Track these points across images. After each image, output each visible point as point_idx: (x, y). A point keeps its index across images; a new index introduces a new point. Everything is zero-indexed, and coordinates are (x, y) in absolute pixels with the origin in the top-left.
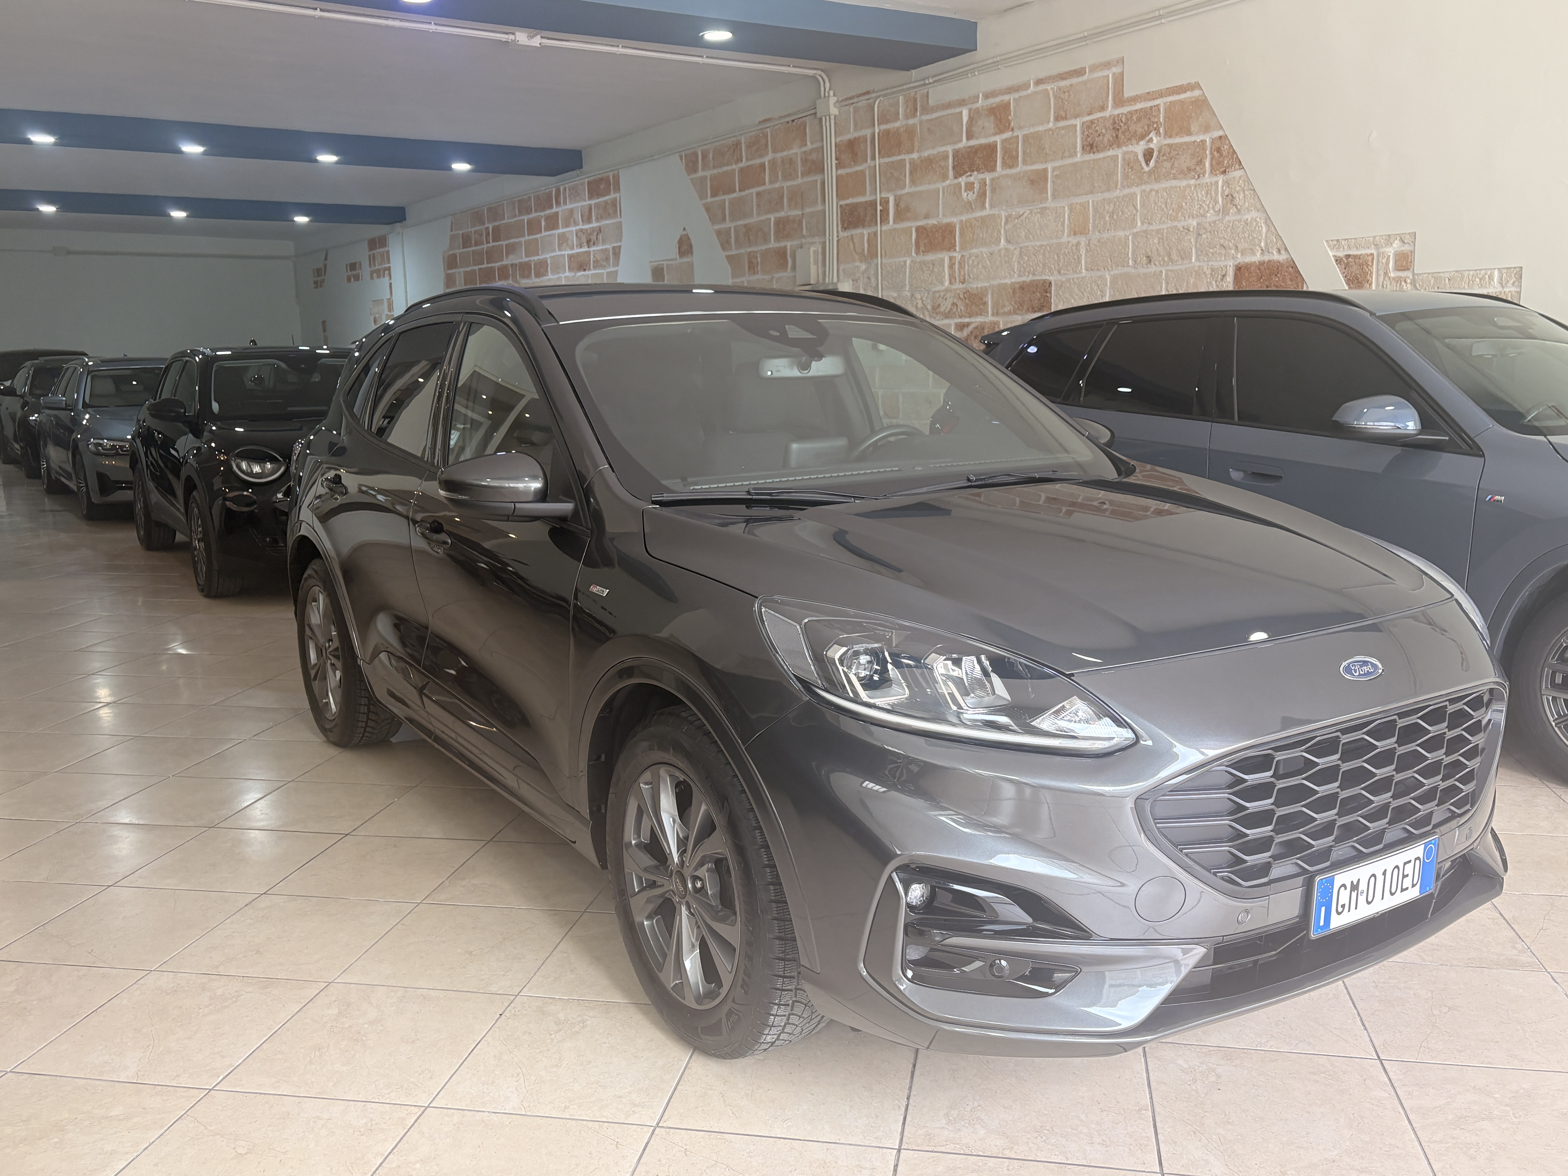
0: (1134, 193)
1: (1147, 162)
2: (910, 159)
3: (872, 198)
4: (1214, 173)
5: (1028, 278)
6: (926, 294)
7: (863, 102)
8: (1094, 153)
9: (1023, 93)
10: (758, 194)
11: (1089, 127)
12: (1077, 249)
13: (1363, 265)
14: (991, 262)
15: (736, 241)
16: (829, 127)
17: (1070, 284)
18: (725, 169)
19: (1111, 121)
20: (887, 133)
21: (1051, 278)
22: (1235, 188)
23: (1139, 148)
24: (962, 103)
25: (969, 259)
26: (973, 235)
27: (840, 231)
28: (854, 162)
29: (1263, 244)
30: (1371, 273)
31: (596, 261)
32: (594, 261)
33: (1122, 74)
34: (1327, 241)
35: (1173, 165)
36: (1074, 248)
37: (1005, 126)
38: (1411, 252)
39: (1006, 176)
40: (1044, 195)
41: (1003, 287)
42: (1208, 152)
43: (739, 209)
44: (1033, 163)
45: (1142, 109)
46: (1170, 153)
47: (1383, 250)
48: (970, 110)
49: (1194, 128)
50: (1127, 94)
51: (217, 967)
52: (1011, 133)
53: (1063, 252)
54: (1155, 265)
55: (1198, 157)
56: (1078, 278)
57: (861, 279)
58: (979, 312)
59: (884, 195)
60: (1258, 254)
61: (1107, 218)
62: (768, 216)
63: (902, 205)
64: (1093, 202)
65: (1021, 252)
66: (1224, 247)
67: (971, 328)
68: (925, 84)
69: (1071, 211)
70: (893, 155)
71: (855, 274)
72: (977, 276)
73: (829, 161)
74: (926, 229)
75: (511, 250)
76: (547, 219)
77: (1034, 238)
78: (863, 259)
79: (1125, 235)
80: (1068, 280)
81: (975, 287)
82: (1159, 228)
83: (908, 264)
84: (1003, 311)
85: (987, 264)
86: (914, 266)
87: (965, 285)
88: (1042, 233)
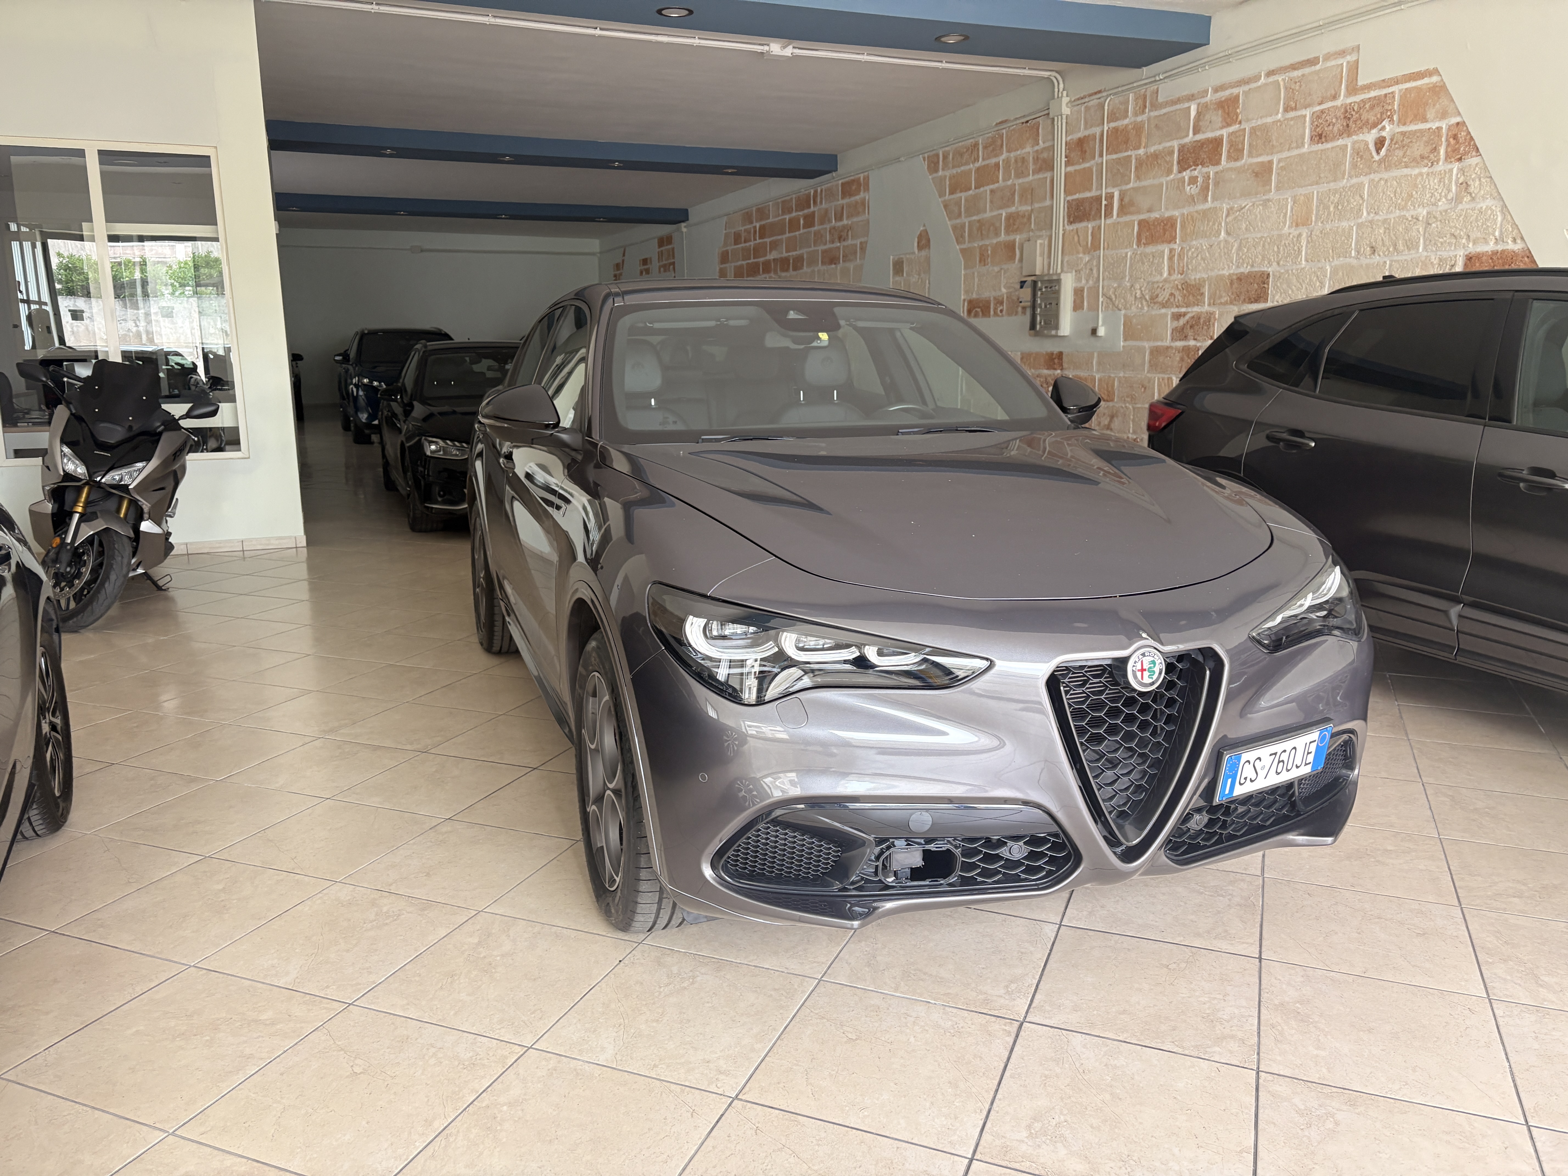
0: (1362, 183)
1: (1378, 151)
2: (1136, 155)
3: (1098, 193)
4: (1449, 160)
5: (1246, 270)
6: (1145, 285)
7: (1094, 102)
8: (1322, 143)
9: (1253, 85)
10: (992, 191)
11: (1319, 117)
12: (1298, 240)
14: (1210, 254)
15: (970, 235)
16: (1061, 126)
17: (1289, 275)
18: (963, 168)
19: (1343, 110)
20: (1116, 129)
21: (1270, 269)
22: (1471, 175)
23: (1370, 137)
24: (1191, 98)
25: (1188, 251)
26: (1194, 227)
27: (1066, 225)
28: (1083, 159)
29: (1497, 234)
31: (845, 256)
32: (843, 256)
33: (1357, 62)
35: (1405, 153)
36: (1295, 239)
37: (1233, 120)
39: (1231, 169)
40: (1268, 187)
41: (1221, 278)
42: (1443, 139)
43: (974, 205)
44: (1258, 156)
45: (1375, 97)
46: (1403, 141)
48: (1199, 104)
49: (1430, 114)
50: (1361, 83)
51: (390, 885)
52: (1238, 126)
53: (1283, 243)
54: (1379, 255)
55: (1432, 144)
56: (1297, 270)
57: (1084, 270)
58: (1197, 302)
59: (1110, 190)
60: (1492, 243)
61: (1332, 209)
62: (1000, 211)
63: (1126, 200)
64: (1318, 192)
65: (1241, 243)
66: (1455, 236)
67: (1187, 317)
68: (1155, 81)
69: (1294, 201)
70: (1121, 152)
71: (1078, 265)
72: (1196, 267)
73: (1059, 159)
74: (1148, 223)
75: (774, 245)
76: (806, 217)
77: (1254, 230)
78: (1087, 251)
79: (1349, 226)
80: (1287, 271)
81: (1193, 278)
82: (1385, 217)
83: (1129, 256)
84: (1219, 301)
85: (1206, 256)
86: (1135, 257)
87: (1183, 276)
88: (1263, 225)
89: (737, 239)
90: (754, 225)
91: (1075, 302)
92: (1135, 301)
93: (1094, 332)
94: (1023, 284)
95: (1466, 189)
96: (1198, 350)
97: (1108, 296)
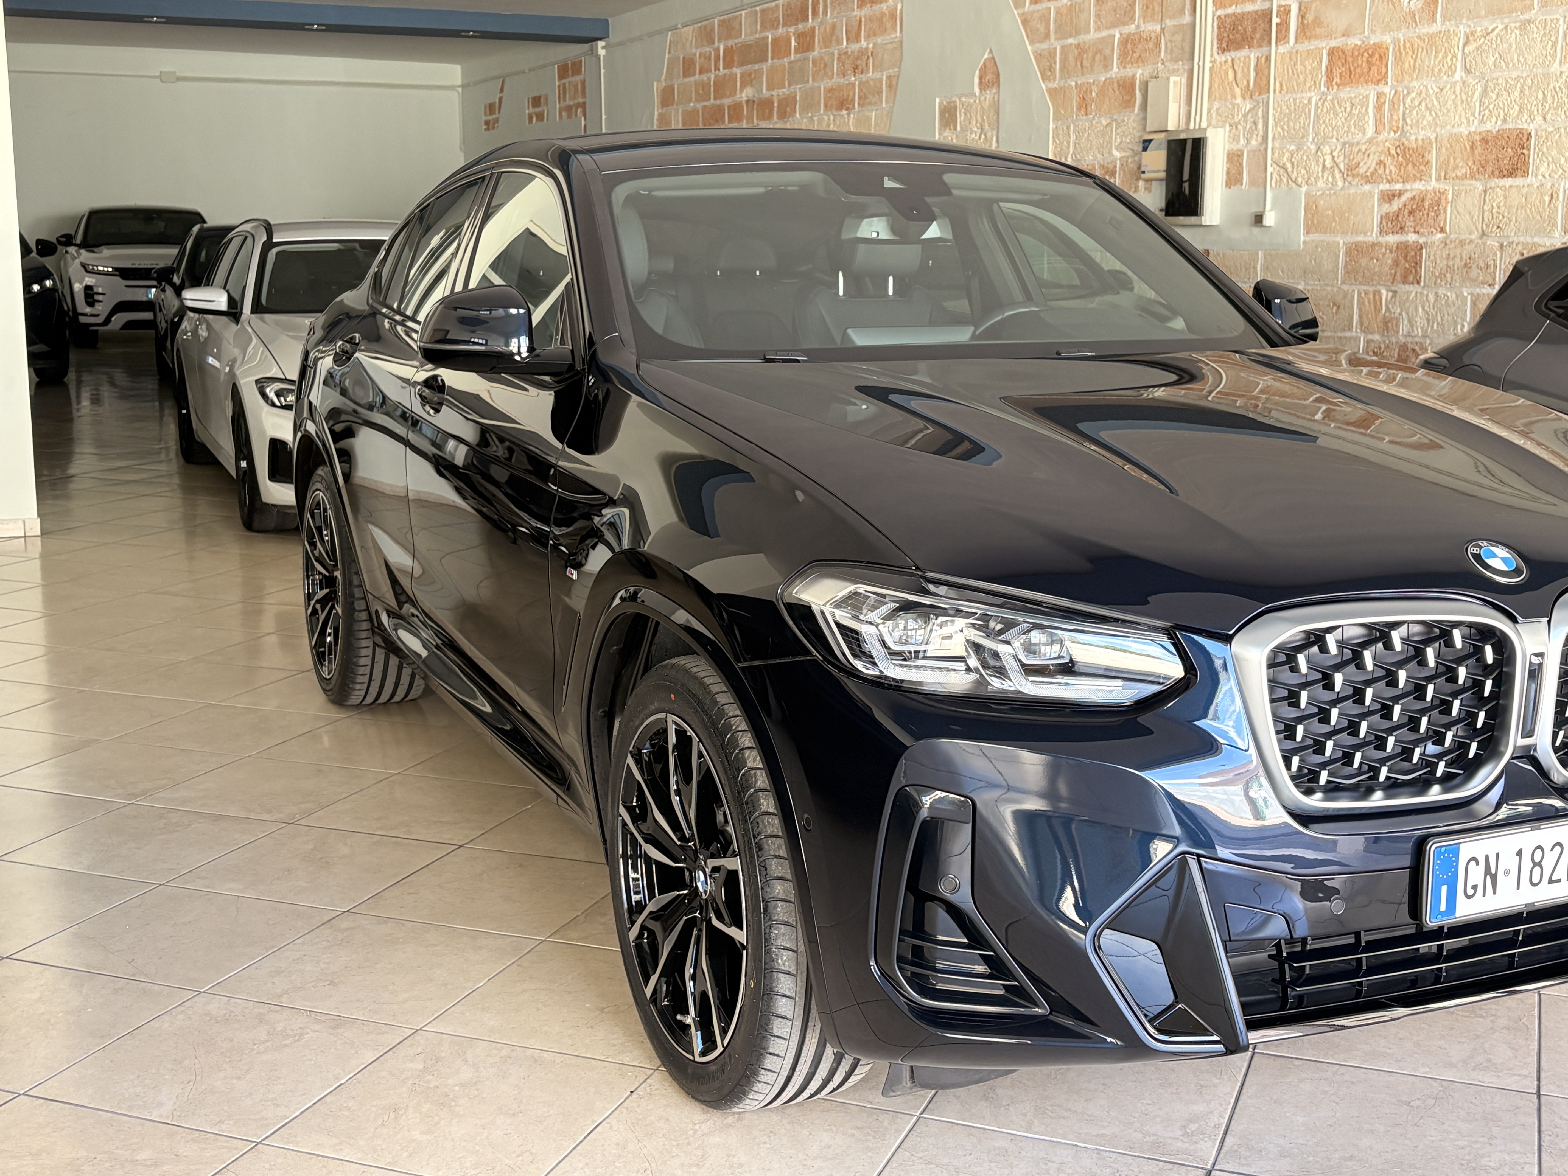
3: (1266, 5)
5: (1495, 127)
6: (1339, 148)
14: (1439, 102)
15: (1063, 67)
17: (1560, 136)
21: (1531, 127)
25: (1405, 97)
26: (1415, 60)
27: (1215, 54)
31: (863, 97)
32: (860, 98)
40: (1528, 2)
41: (1455, 138)
43: (1069, 21)
51: (279, 997)
53: (1551, 87)
57: (1243, 124)
58: (1419, 175)
59: (1284, 2)
62: (1111, 32)
63: (1310, 17)
65: (1486, 87)
67: (1404, 198)
71: (1233, 116)
72: (1418, 121)
74: (1343, 52)
75: (748, 80)
76: (800, 36)
77: (1507, 66)
78: (1248, 93)
80: (1558, 130)
81: (1413, 138)
83: (1313, 103)
84: (1454, 175)
85: (1433, 104)
86: (1323, 105)
87: (1397, 135)
88: (1521, 58)
89: (688, 67)
90: (716, 44)
91: (1228, 173)
92: (1323, 171)
93: (1258, 219)
94: (1147, 144)
96: (1421, 248)
97: (1281, 164)
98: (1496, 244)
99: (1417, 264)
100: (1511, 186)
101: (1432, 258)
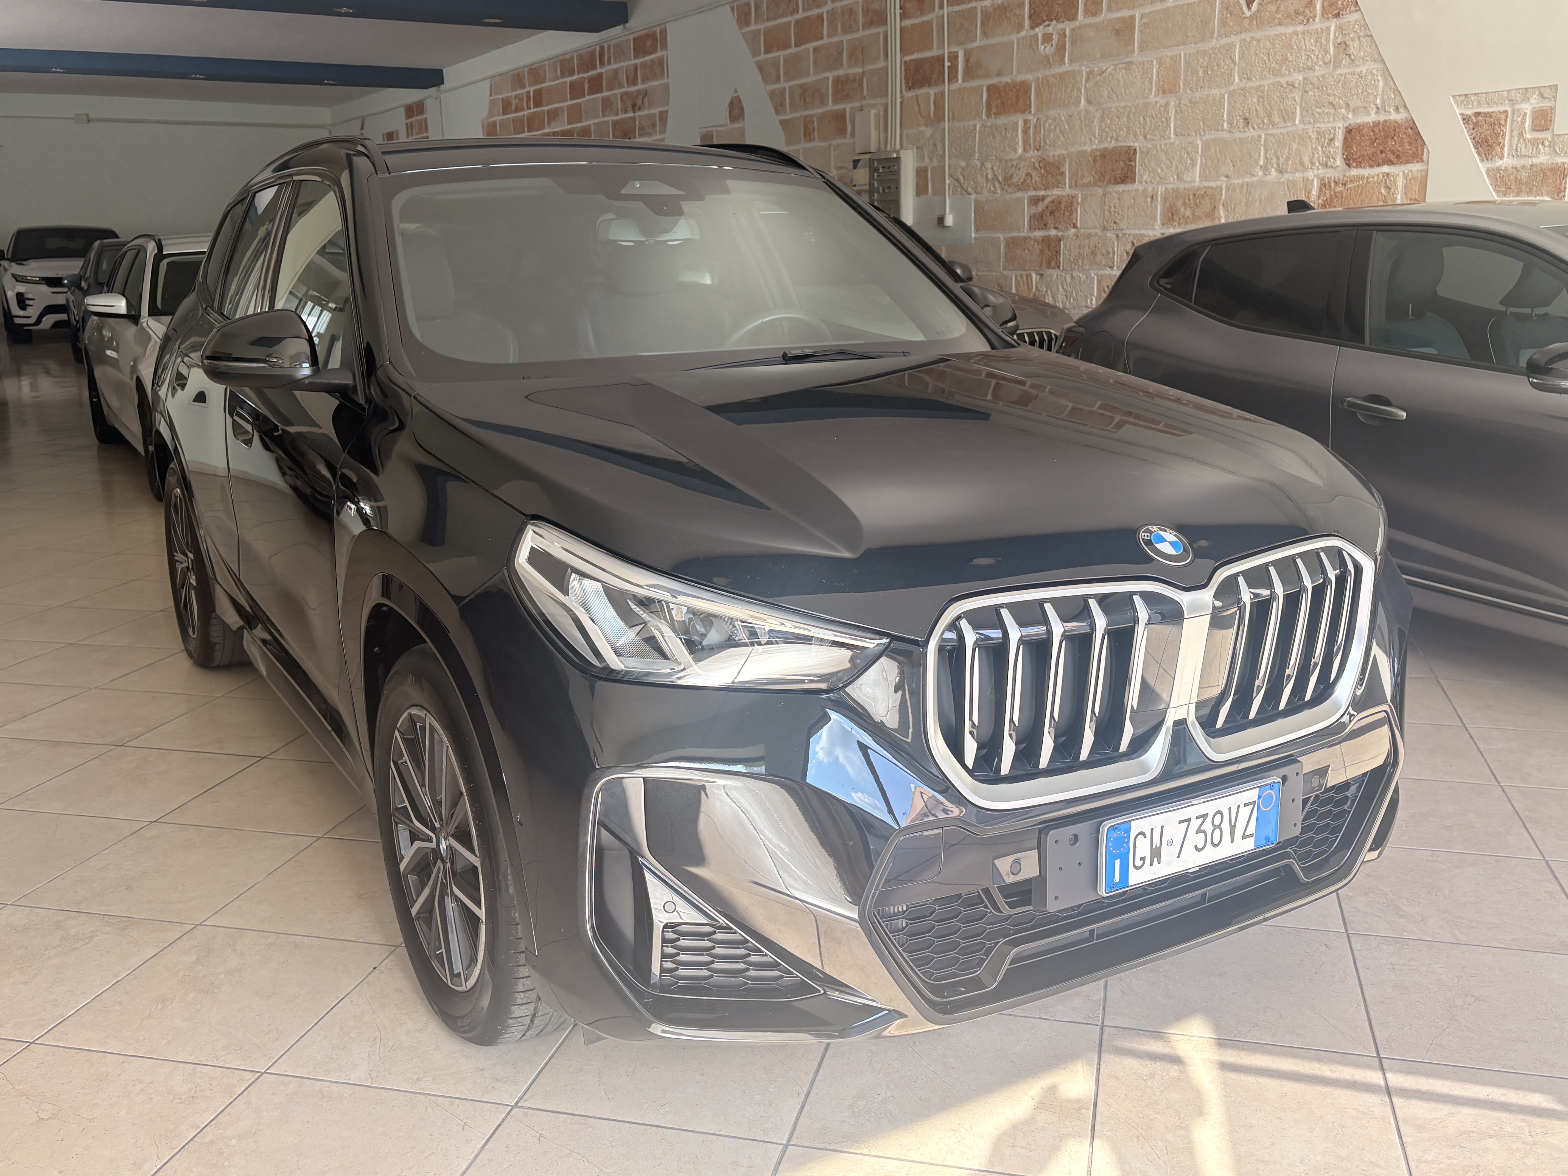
0: (1233, 43)
1: (1249, 6)
2: (982, 7)
3: (940, 52)
4: (1326, 16)
5: (1110, 145)
6: (998, 163)
10: (816, 50)
12: (1165, 110)
13: (1495, 124)
14: (1069, 126)
15: (791, 103)
17: (1157, 151)
18: (780, 21)
21: (1136, 144)
22: (1349, 34)
25: (1045, 123)
26: (1051, 94)
27: (904, 91)
28: (921, 11)
29: (1378, 101)
30: (1504, 134)
31: (642, 129)
32: (639, 129)
34: (1453, 96)
35: (1278, 8)
36: (1162, 109)
38: (1552, 109)
39: (1088, 25)
40: (1131, 48)
41: (1082, 154)
43: (794, 67)
44: (1118, 10)
47: (1518, 107)
53: (1149, 114)
54: (1253, 128)
56: (1166, 145)
57: (927, 146)
59: (953, 49)
60: (1373, 113)
61: (1201, 74)
62: (826, 75)
63: (973, 61)
64: (1185, 54)
65: (1103, 114)
66: (1333, 105)
67: (1046, 201)
69: (1160, 64)
70: (964, 3)
71: (919, 140)
72: (1054, 142)
73: (892, 11)
74: (998, 88)
75: (554, 115)
76: (591, 81)
77: (1117, 98)
78: (929, 123)
79: (1221, 94)
80: (1155, 146)
81: (1051, 154)
82: (1259, 84)
83: (978, 129)
84: (1082, 183)
85: (1065, 128)
86: (984, 130)
87: (1040, 153)
88: (1127, 92)
89: (506, 107)
90: (527, 89)
91: (917, 185)
92: (987, 183)
93: (941, 220)
94: (856, 163)
95: (1345, 49)
96: (1060, 241)
97: (955, 177)
98: (1114, 236)
99: (1058, 252)
100: (1123, 191)
101: (1068, 247)
